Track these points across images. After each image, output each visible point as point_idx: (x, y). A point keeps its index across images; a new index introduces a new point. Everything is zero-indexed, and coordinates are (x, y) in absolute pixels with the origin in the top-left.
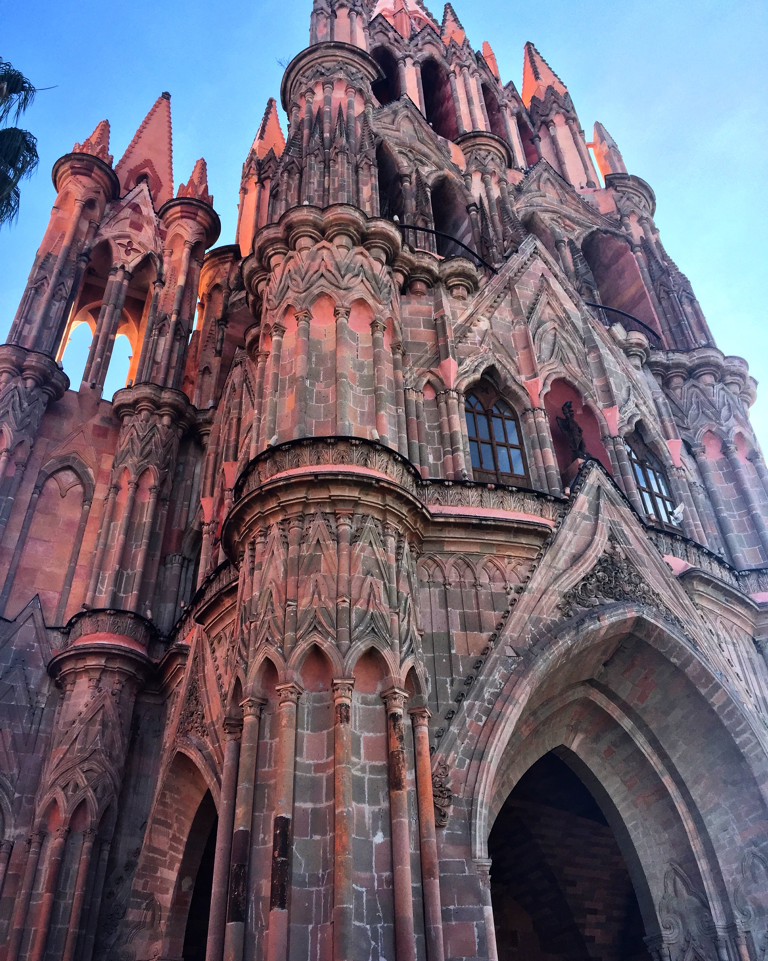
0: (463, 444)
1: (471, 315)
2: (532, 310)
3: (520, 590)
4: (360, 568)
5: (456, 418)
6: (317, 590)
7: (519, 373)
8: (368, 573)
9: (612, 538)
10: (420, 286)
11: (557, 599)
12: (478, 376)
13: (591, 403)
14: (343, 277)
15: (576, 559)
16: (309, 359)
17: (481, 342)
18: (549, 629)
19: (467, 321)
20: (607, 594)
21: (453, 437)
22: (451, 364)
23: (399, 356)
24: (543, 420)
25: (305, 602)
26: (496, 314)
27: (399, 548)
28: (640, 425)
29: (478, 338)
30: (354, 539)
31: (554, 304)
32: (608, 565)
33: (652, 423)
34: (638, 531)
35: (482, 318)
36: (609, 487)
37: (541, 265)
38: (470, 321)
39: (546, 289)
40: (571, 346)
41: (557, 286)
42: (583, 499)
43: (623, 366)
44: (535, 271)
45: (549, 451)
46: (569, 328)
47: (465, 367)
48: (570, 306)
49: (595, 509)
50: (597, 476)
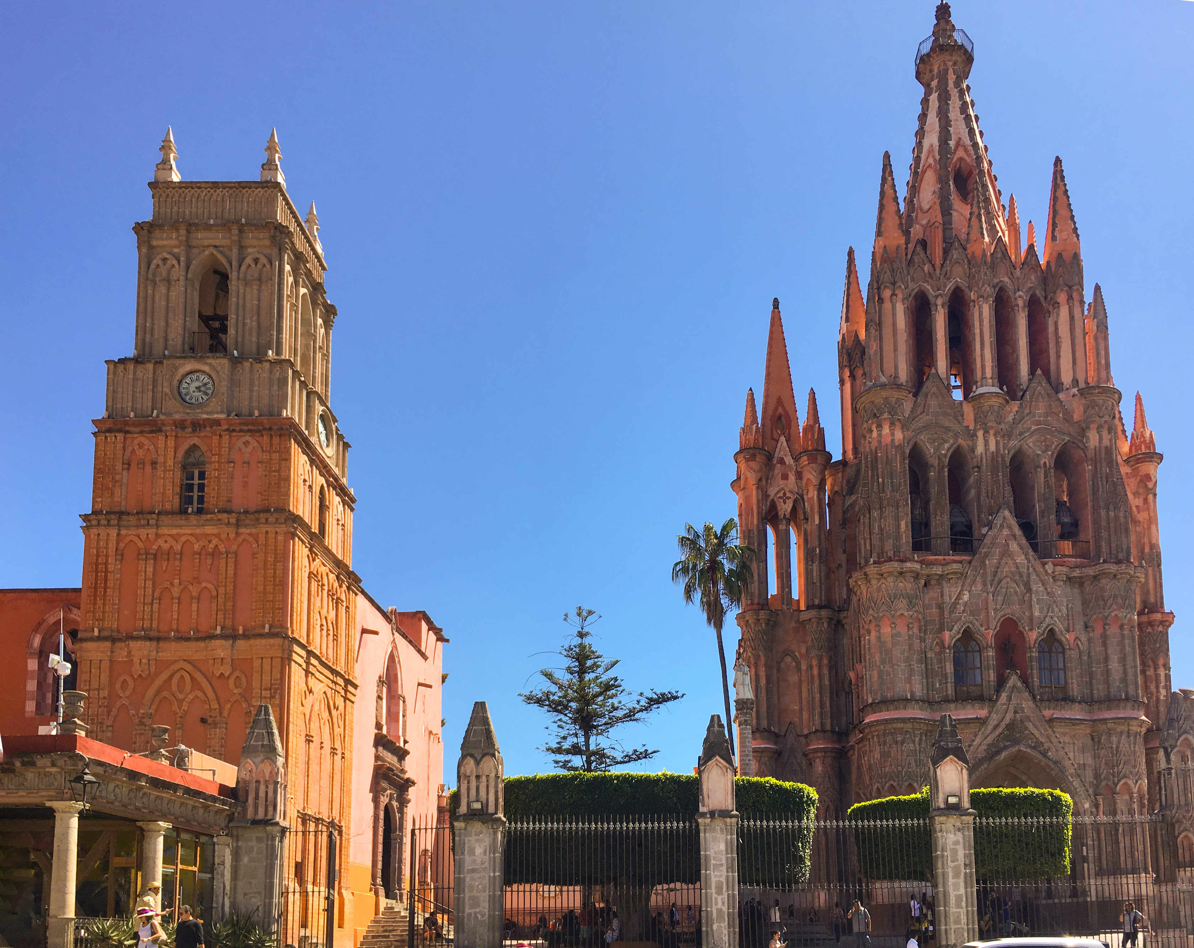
0: (951, 679)
1: (960, 593)
2: (995, 574)
3: (970, 746)
4: (905, 754)
5: (948, 664)
6: (891, 765)
7: (982, 626)
8: (908, 756)
9: (1015, 712)
10: (933, 582)
11: (985, 747)
12: (960, 636)
13: (1022, 630)
14: (892, 602)
15: (996, 727)
16: (881, 653)
17: (964, 611)
18: (980, 760)
19: (956, 599)
20: (1007, 741)
21: (946, 674)
22: (947, 634)
23: (922, 635)
24: (991, 653)
25: (887, 769)
26: (973, 589)
27: (920, 740)
28: (1052, 631)
29: (962, 608)
30: (903, 742)
31: (1010, 562)
32: (1011, 726)
33: (1059, 627)
34: (1031, 703)
35: (965, 592)
36: (1019, 684)
37: (1006, 532)
38: (958, 597)
39: (1006, 552)
40: (1016, 592)
41: (1014, 546)
42: (1004, 695)
43: (1049, 590)
44: (1001, 540)
45: (991, 671)
46: (1017, 577)
47: (954, 631)
48: (1021, 559)
49: (1009, 699)
50: (1014, 680)
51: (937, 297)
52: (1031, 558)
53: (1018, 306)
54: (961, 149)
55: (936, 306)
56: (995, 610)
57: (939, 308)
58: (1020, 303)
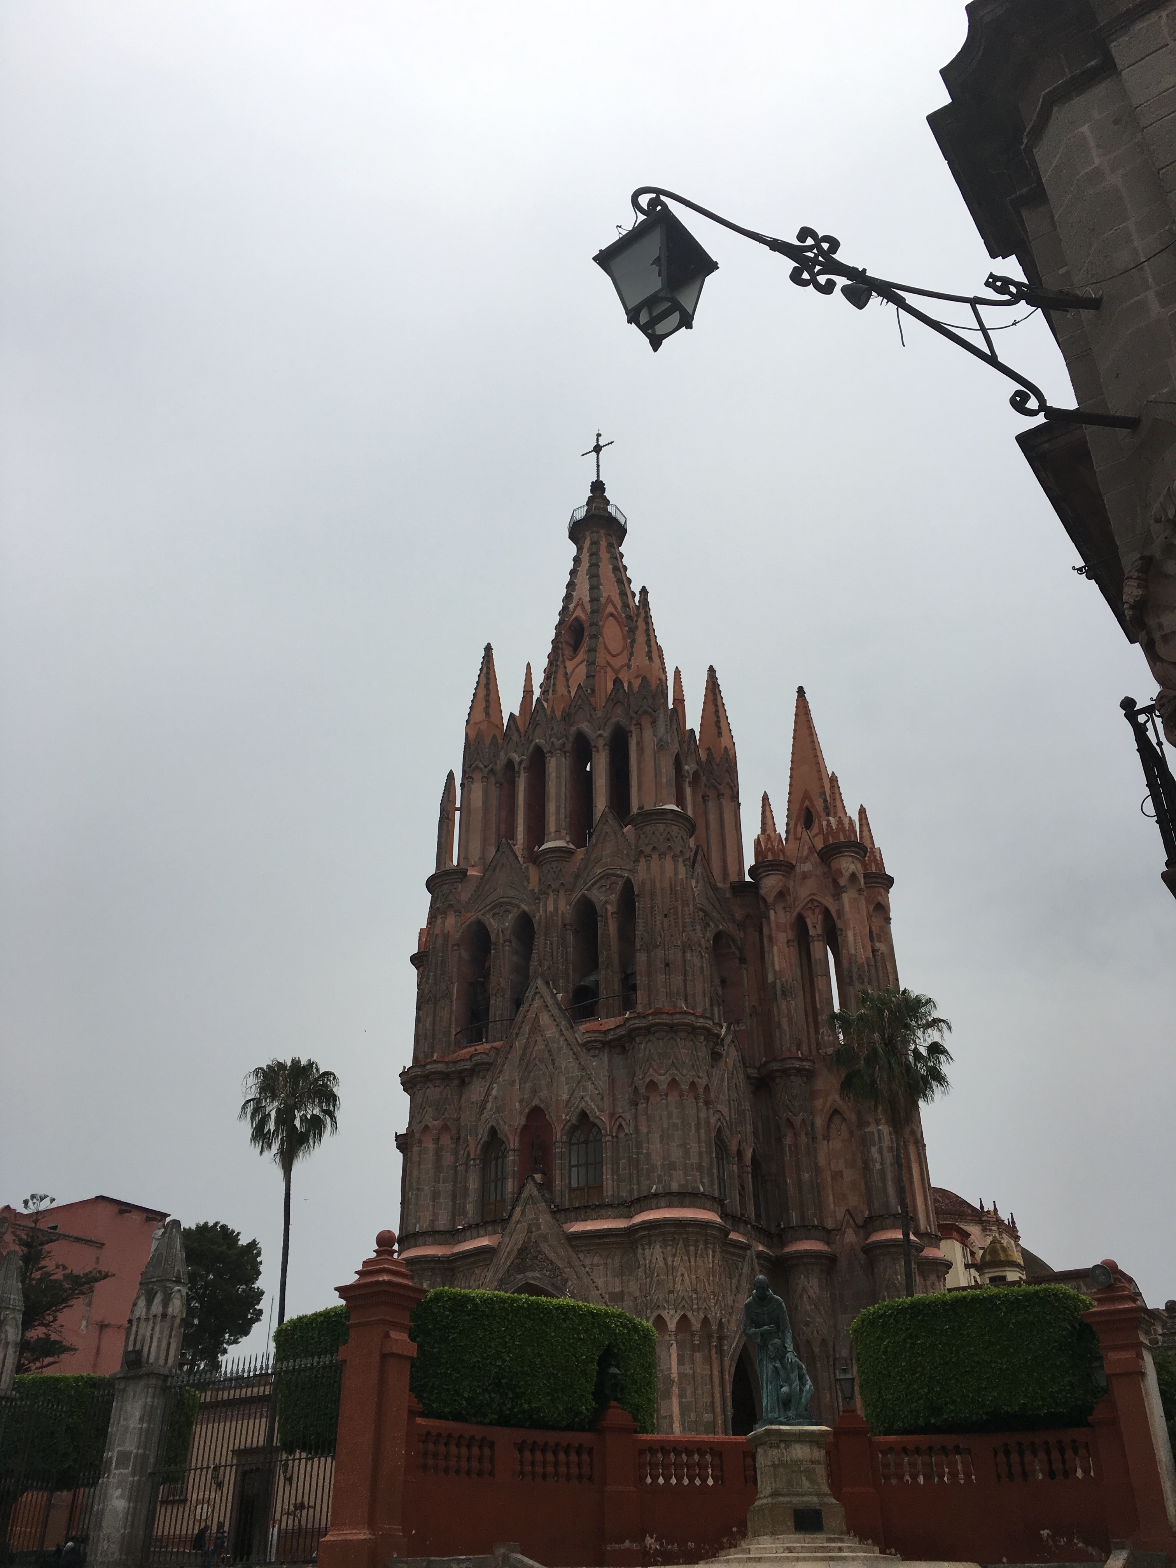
0: (473, 1197)
1: (488, 1088)
2: (522, 1058)
5: (472, 1180)
7: (506, 1124)
9: (530, 1231)
12: (485, 1138)
13: (550, 1119)
15: (508, 1256)
19: (485, 1096)
20: (518, 1273)
22: (472, 1140)
24: (512, 1157)
28: (583, 1115)
31: (539, 1039)
32: (523, 1251)
33: (593, 1108)
34: (549, 1217)
35: (495, 1085)
36: (536, 1192)
37: (537, 1003)
38: (488, 1094)
39: (536, 1028)
40: (544, 1074)
41: (545, 1019)
42: (518, 1209)
43: (583, 1063)
44: (531, 1015)
45: (510, 1181)
46: (546, 1056)
47: (480, 1136)
48: (551, 1032)
49: (523, 1212)
50: (530, 1189)
51: (521, 762)
52: (563, 1029)
53: (595, 747)
54: (579, 608)
55: (519, 773)
56: (521, 1101)
57: (522, 772)
58: (601, 742)
